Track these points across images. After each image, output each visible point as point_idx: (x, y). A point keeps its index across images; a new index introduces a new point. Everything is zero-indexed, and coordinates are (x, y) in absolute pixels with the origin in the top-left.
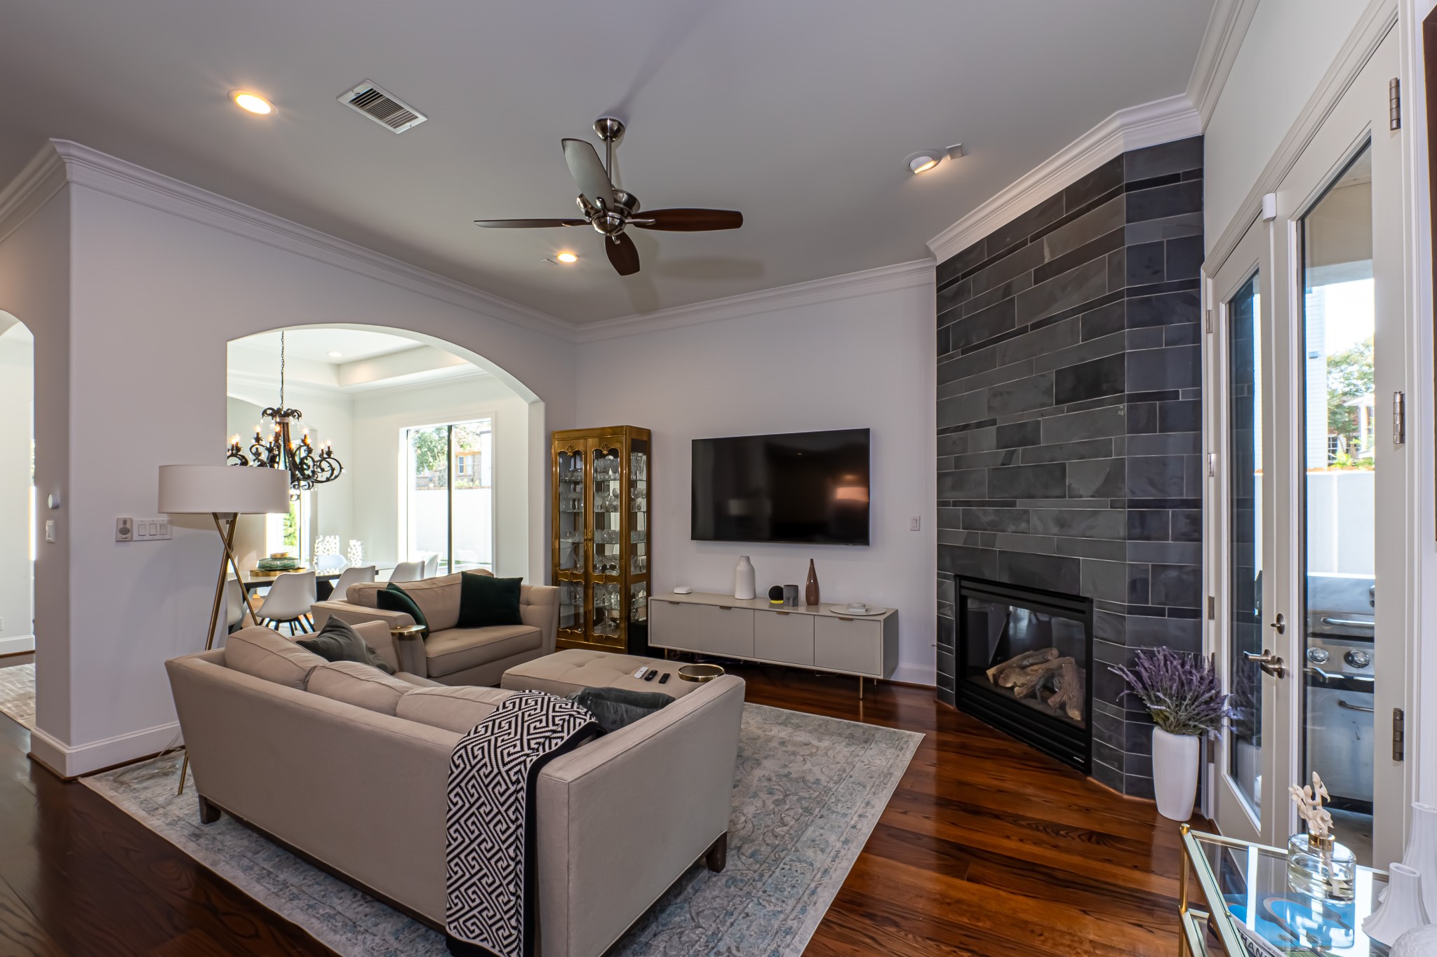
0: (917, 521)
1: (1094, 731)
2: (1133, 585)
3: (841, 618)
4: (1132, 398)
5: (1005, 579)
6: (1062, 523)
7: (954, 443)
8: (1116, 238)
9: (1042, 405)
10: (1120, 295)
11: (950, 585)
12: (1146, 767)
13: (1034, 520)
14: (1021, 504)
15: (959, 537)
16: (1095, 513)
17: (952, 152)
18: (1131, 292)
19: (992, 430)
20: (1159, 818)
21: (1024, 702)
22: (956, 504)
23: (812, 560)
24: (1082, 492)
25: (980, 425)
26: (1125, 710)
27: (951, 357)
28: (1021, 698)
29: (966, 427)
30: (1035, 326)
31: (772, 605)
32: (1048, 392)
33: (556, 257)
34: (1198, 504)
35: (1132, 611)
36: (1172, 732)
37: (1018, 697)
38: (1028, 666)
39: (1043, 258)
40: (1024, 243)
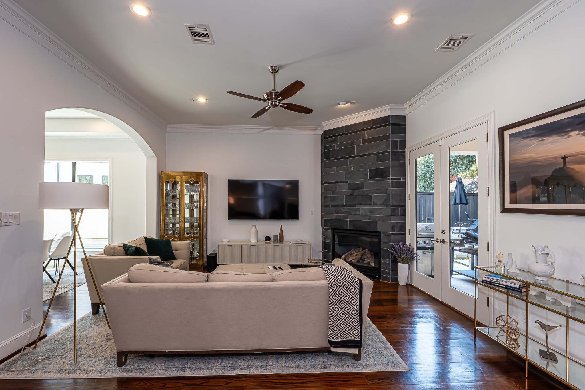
0: (313, 212)
1: (381, 268)
2: (392, 227)
3: (298, 245)
4: (392, 179)
5: (351, 228)
6: (371, 211)
7: (332, 187)
8: (387, 137)
9: (365, 178)
10: (389, 152)
11: (330, 232)
12: (396, 274)
13: (362, 211)
14: (357, 206)
15: (333, 216)
16: (381, 209)
17: (351, 103)
18: (392, 152)
19: (347, 184)
20: (399, 286)
21: (356, 264)
22: (332, 206)
23: (281, 226)
24: (377, 203)
25: (342, 182)
26: (391, 260)
27: (331, 160)
28: (355, 263)
29: (337, 182)
30: (362, 156)
31: (266, 243)
32: (367, 175)
33: (197, 100)
34: (405, 206)
35: (392, 234)
36: (404, 263)
37: (354, 263)
38: (353, 254)
39: (365, 137)
40: (359, 131)
